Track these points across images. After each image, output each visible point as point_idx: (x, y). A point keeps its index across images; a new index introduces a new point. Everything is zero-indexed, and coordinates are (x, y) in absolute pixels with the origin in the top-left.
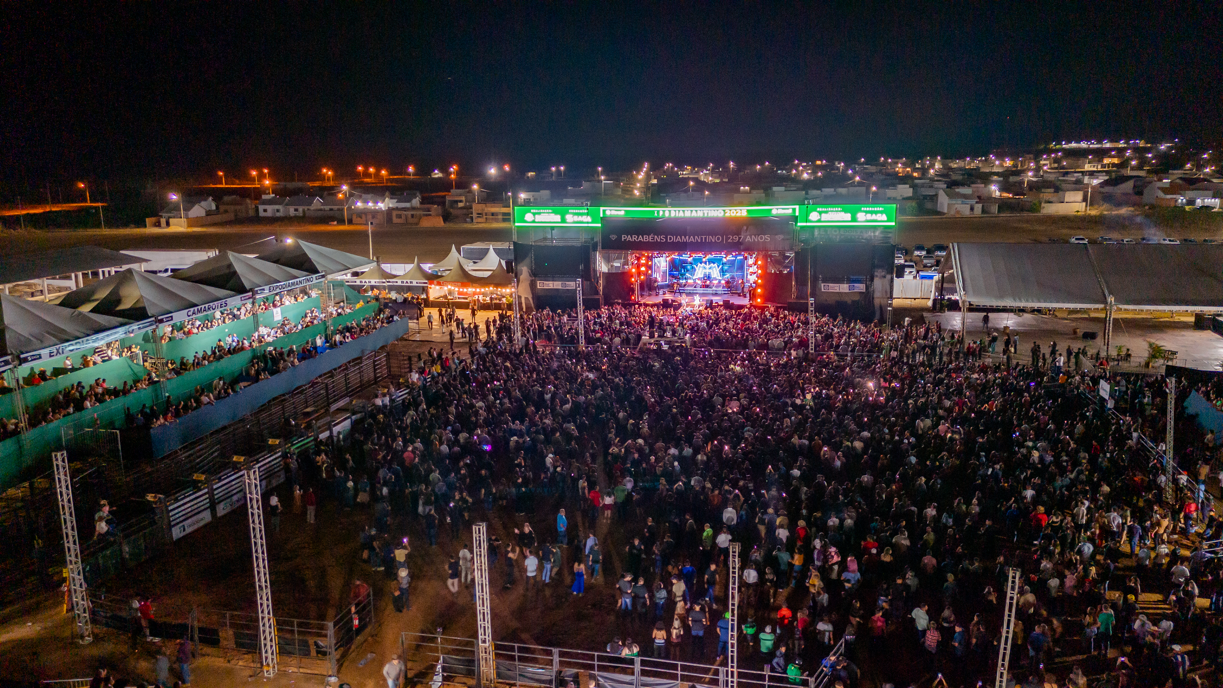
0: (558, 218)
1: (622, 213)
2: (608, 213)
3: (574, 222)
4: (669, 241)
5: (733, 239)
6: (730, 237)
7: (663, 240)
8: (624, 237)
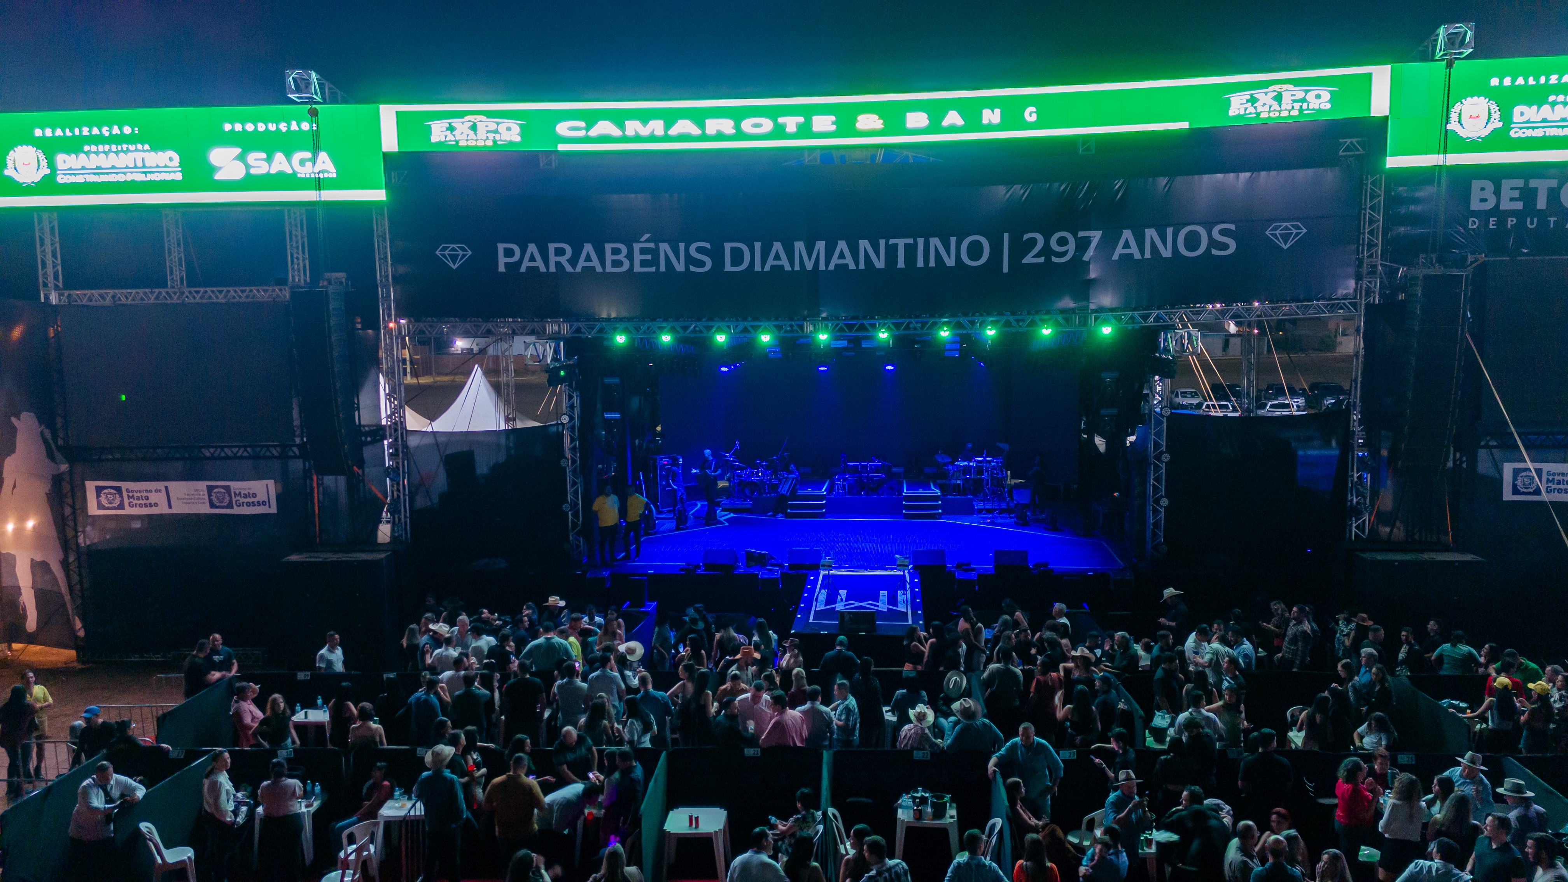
0: (168, 163)
2: (423, 131)
3: (250, 182)
4: (728, 268)
5: (1047, 251)
6: (1034, 241)
7: (702, 264)
8: (509, 253)
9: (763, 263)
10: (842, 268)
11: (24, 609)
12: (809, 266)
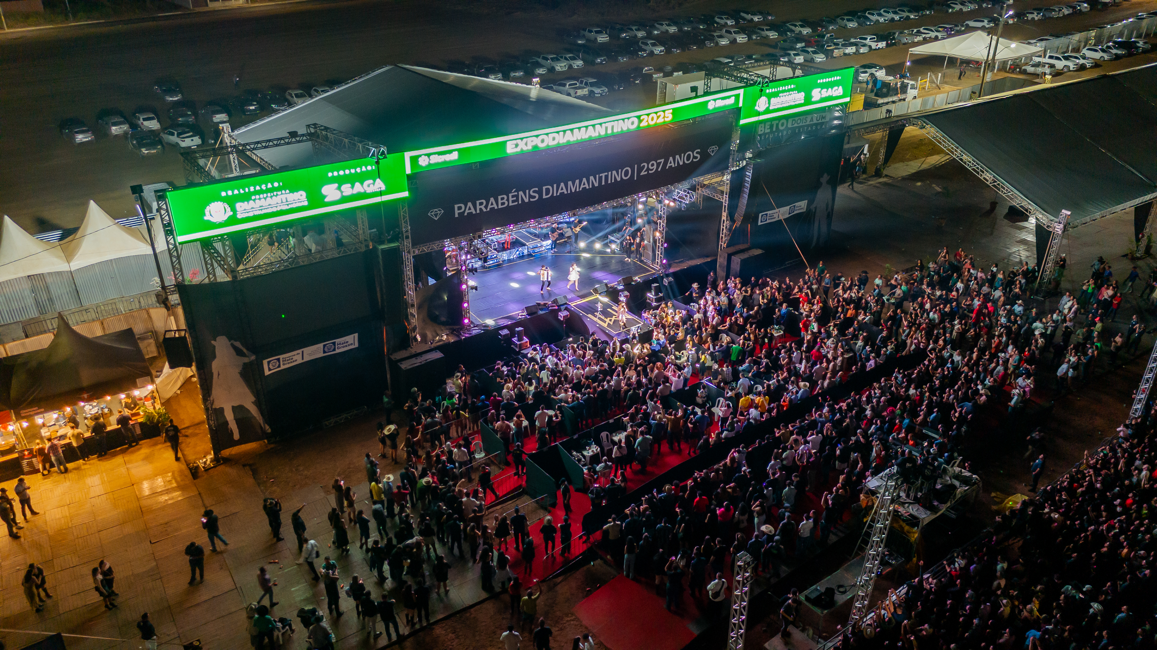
0: (300, 198)
1: (455, 156)
2: (423, 162)
3: (344, 199)
4: (544, 197)
5: (648, 169)
6: (644, 166)
7: (535, 197)
8: (460, 208)
9: (557, 193)
10: (584, 188)
11: (231, 431)
12: (573, 191)
